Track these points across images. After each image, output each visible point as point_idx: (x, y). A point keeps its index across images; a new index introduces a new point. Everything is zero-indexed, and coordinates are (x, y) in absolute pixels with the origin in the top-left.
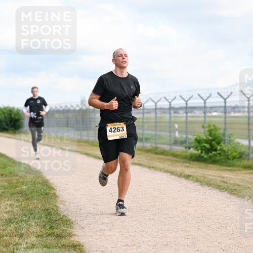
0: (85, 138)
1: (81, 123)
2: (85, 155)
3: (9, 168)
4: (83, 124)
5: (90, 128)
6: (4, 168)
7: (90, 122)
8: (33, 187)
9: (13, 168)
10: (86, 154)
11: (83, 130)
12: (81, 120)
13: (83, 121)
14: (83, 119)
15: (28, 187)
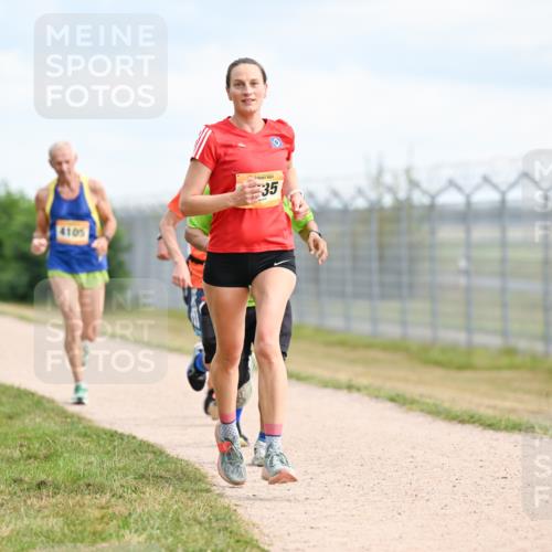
0: (391, 331)
1: (375, 265)
2: (390, 405)
3: (66, 455)
4: (382, 271)
5: (411, 286)
6: (47, 458)
7: (413, 260)
8: (170, 539)
9: (83, 458)
10: (396, 400)
11: (383, 297)
12: (375, 253)
13: (381, 258)
14: (381, 247)
15: (150, 537)
